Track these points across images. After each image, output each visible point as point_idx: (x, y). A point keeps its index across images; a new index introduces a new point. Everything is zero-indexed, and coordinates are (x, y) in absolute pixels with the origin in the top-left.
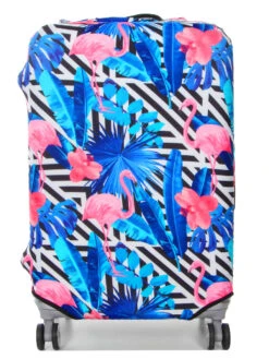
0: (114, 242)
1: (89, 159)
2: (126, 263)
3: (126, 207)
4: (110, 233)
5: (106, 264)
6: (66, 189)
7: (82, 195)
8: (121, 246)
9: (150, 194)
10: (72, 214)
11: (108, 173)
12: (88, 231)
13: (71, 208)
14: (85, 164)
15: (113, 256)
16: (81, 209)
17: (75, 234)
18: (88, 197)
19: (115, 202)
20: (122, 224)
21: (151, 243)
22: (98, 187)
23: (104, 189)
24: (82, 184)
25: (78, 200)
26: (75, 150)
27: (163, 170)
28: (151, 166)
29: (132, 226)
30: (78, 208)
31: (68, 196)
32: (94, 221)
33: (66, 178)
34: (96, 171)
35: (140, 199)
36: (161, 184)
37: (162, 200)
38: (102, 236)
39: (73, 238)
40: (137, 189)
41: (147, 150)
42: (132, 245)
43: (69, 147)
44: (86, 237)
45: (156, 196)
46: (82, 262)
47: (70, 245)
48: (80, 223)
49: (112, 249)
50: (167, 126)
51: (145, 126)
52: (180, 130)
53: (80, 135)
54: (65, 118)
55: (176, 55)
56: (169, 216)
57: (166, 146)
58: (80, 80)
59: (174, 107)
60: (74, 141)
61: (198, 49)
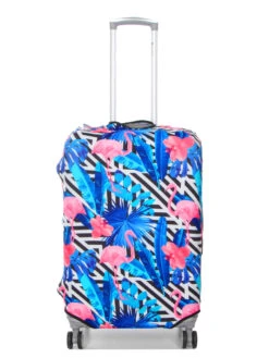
0: (121, 277)
1: (105, 223)
2: (128, 291)
3: (129, 255)
4: (118, 272)
5: (115, 292)
6: (89, 243)
7: (100, 247)
8: (125, 280)
9: (145, 246)
10: (93, 260)
11: (117, 233)
12: (104, 270)
13: (92, 255)
14: (102, 226)
15: (120, 286)
16: (99, 256)
17: (95, 272)
18: (104, 248)
19: (122, 251)
20: (126, 265)
21: (145, 278)
22: (111, 241)
23: (115, 243)
24: (100, 239)
25: (97, 250)
26: (95, 217)
27: (154, 230)
28: (146, 228)
29: (133, 267)
30: (97, 255)
31: (91, 247)
32: (107, 264)
33: (89, 235)
34: (109, 231)
35: (139, 249)
36: (153, 240)
37: (153, 250)
38: (113, 274)
39: (94, 275)
40: (137, 243)
41: (144, 217)
42: (133, 280)
43: (91, 215)
44: (102, 274)
45: (149, 247)
46: (99, 291)
47: (91, 280)
48: (98, 265)
49: (120, 282)
50: (157, 202)
51: (142, 201)
52: (166, 204)
53: (99, 207)
54: (89, 196)
55: (163, 155)
56: (157, 261)
57: (156, 214)
58: (98, 170)
59: (162, 189)
60: (94, 211)
61: (179, 151)
